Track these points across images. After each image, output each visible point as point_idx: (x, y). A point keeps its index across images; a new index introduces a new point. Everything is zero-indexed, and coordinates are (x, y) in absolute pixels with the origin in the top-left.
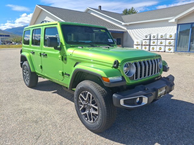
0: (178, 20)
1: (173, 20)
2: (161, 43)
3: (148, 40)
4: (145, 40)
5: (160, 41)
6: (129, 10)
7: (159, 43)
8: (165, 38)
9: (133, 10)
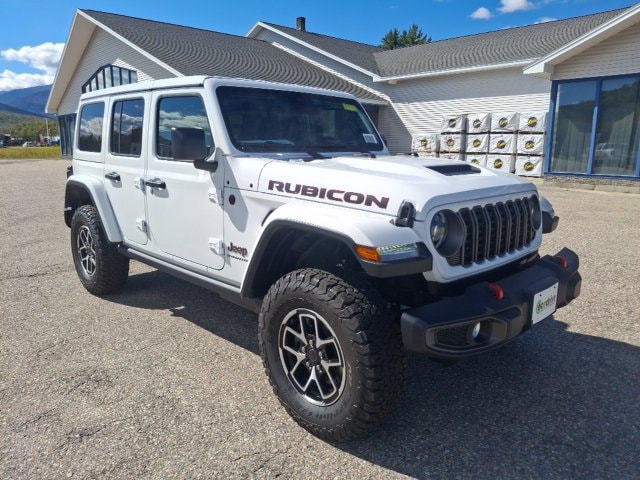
0: (554, 67)
1: (539, 68)
2: (501, 144)
3: (457, 133)
4: (448, 133)
5: (499, 138)
6: (405, 33)
7: (493, 147)
8: (512, 129)
9: (418, 33)
